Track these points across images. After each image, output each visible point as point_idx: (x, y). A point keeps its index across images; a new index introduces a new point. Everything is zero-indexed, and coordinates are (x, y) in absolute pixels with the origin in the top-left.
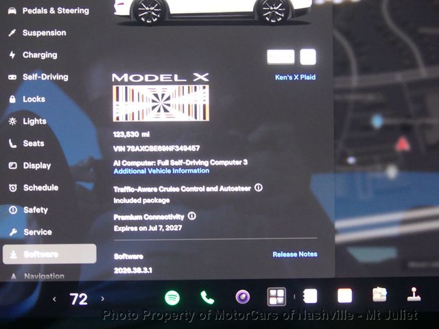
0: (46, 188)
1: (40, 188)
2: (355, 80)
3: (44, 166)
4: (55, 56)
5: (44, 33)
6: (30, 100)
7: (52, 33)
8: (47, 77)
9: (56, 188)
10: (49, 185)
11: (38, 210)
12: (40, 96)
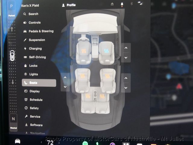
0: (38, 100)
1: (36, 100)
2: (159, 59)
3: (37, 92)
4: (41, 49)
5: (37, 40)
6: (32, 66)
7: (40, 40)
8: (38, 57)
9: (42, 100)
10: (39, 99)
11: (35, 108)
12: (36, 65)
